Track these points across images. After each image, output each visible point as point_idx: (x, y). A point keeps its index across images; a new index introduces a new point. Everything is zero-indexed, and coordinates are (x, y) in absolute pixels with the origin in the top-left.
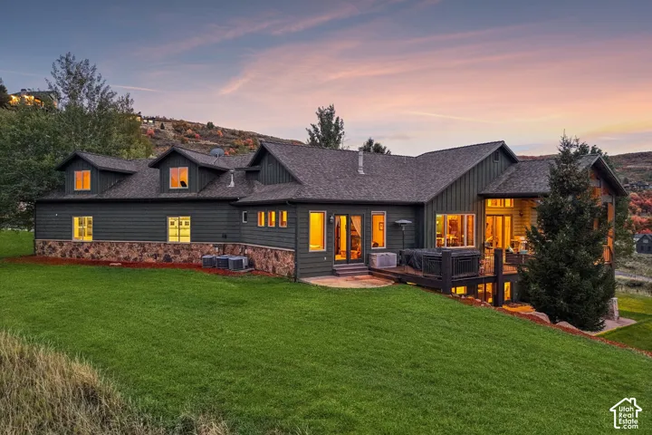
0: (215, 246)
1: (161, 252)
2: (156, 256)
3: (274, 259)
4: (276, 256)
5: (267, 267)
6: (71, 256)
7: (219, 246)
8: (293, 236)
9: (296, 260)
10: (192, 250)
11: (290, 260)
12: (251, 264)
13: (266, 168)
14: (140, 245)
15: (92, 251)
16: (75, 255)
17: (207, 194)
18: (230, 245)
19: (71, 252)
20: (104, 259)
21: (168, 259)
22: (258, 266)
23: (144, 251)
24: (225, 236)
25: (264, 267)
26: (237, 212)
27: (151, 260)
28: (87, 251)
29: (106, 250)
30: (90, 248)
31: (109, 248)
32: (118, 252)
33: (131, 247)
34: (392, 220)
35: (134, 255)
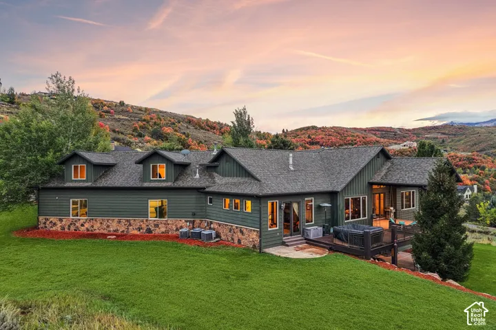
0: (186, 221)
1: (144, 226)
2: (139, 229)
3: (239, 234)
4: (242, 232)
5: (233, 239)
6: (69, 229)
7: (190, 222)
8: (258, 219)
9: (260, 237)
10: (168, 224)
11: (255, 236)
12: (218, 235)
13: (223, 165)
14: (127, 221)
15: (87, 225)
16: (72, 228)
17: (180, 184)
18: (198, 221)
19: (69, 226)
20: (97, 231)
21: (149, 231)
22: (223, 237)
23: (130, 225)
24: (194, 214)
25: (230, 239)
26: (204, 196)
27: (136, 232)
28: (82, 225)
29: (99, 225)
30: (85, 223)
31: (101, 223)
32: (108, 226)
33: (119, 222)
34: (318, 203)
35: (122, 229)
